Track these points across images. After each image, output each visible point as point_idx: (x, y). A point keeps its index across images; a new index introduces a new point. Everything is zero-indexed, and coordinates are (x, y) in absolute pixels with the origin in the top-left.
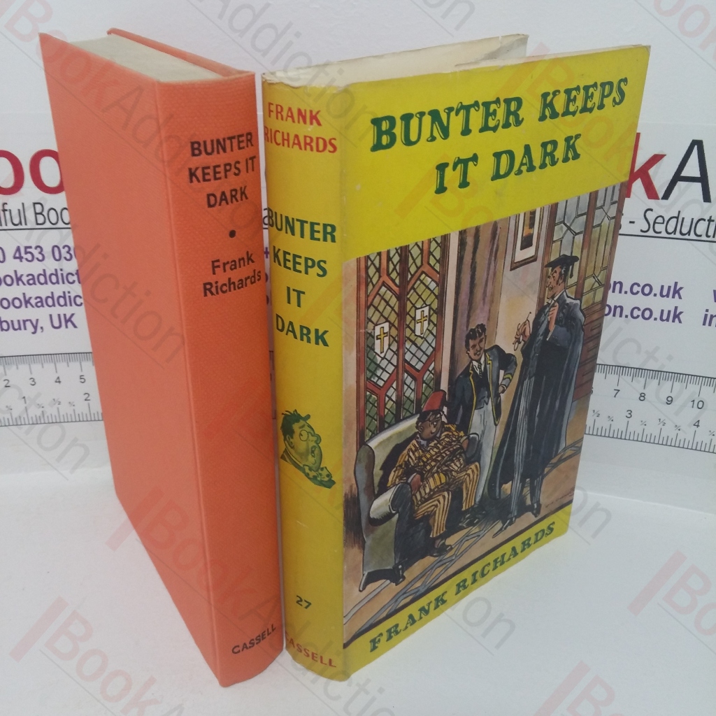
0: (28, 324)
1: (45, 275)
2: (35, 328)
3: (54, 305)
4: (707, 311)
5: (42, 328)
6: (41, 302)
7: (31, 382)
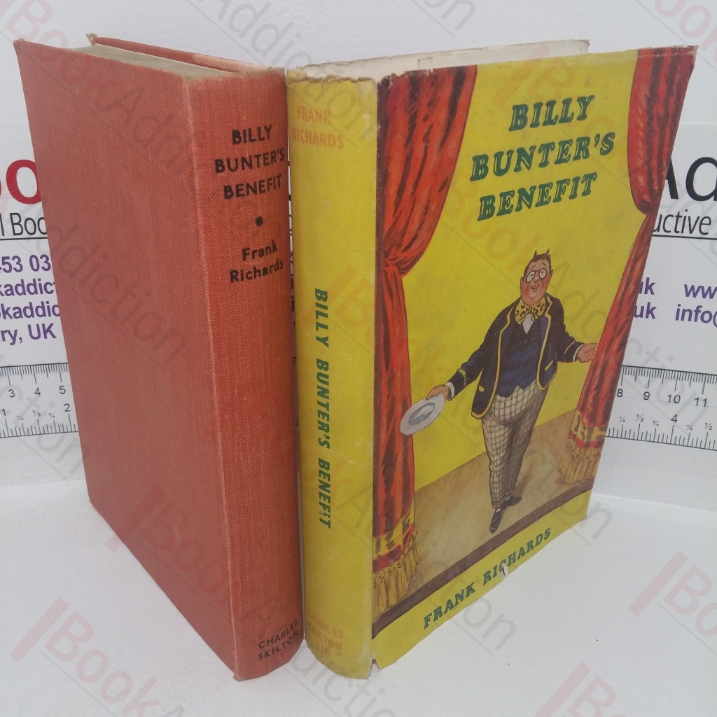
0: (7, 335)
1: (23, 285)
2: (14, 338)
3: (32, 315)
4: (679, 305)
5: (20, 339)
6: (19, 313)
7: (10, 393)
